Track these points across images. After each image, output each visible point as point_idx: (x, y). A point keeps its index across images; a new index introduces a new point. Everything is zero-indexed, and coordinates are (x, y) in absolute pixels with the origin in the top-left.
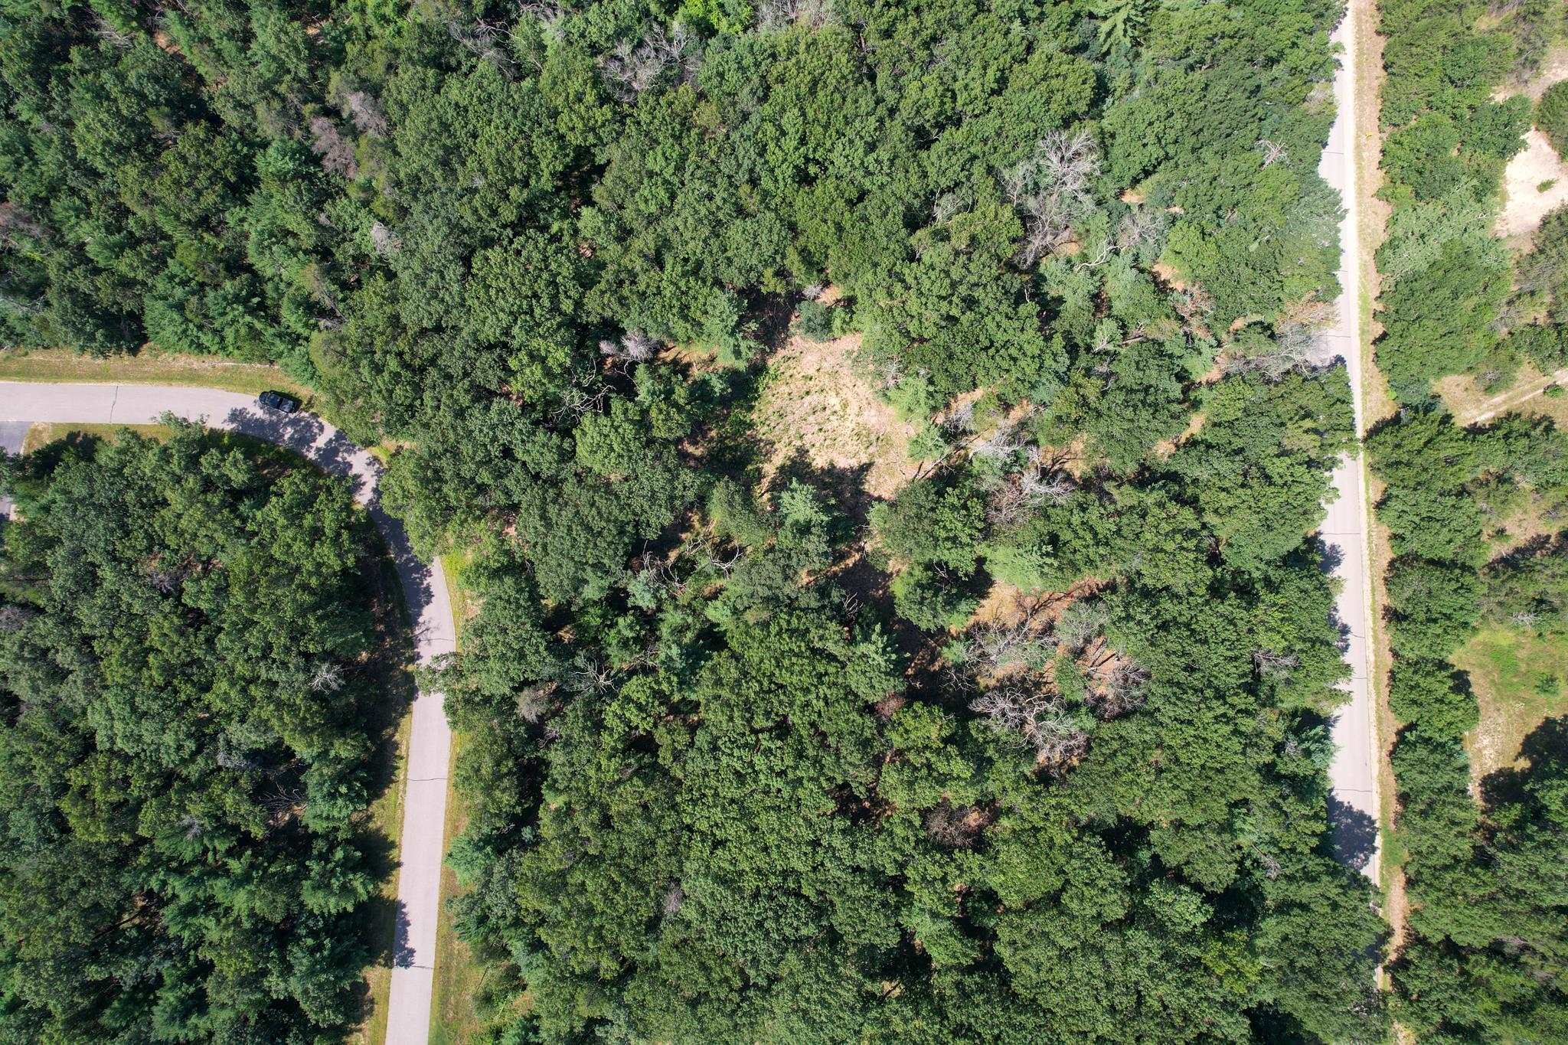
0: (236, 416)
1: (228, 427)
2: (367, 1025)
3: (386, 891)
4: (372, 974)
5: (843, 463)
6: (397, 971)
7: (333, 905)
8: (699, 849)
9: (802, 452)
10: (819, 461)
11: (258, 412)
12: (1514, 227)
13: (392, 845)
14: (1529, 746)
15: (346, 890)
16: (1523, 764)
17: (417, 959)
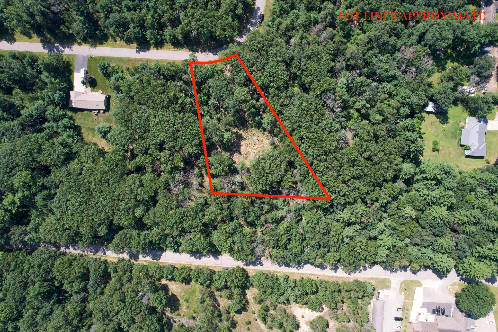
0: (258, 8)
1: (256, 7)
2: (125, 44)
3: (152, 47)
4: (135, 45)
5: (242, 149)
6: (135, 50)
7: (148, 36)
8: (154, 112)
9: (245, 139)
10: (242, 143)
11: (259, 14)
12: (293, 309)
13: (161, 48)
14: (174, 296)
15: (151, 39)
16: (170, 294)
17: (138, 54)
